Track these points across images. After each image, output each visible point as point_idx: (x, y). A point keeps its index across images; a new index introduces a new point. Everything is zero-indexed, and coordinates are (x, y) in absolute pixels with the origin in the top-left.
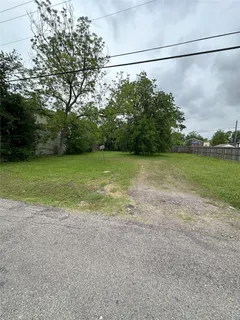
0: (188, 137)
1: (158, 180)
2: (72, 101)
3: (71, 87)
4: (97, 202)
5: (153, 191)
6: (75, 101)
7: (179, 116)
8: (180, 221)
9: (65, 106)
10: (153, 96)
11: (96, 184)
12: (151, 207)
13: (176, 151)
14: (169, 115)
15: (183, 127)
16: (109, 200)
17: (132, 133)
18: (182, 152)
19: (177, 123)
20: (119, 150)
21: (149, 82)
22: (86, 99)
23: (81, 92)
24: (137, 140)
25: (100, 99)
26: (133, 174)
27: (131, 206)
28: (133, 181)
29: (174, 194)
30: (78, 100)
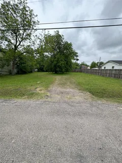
0: (81, 65)
1: (63, 85)
2: (18, 44)
3: (16, 36)
4: (31, 95)
5: (60, 89)
6: (20, 44)
7: (75, 54)
8: (66, 99)
9: (13, 47)
10: (62, 43)
11: (33, 88)
12: (57, 95)
13: (75, 71)
14: (71, 54)
15: (78, 60)
16: (37, 94)
17: (53, 62)
18: (77, 72)
19: (75, 58)
20: (47, 71)
21: (60, 36)
22: (26, 43)
23: (23, 39)
24: (55, 66)
25: (34, 43)
26: (52, 83)
27: (47, 96)
28: (51, 86)
29: (68, 90)
30: (21, 43)
